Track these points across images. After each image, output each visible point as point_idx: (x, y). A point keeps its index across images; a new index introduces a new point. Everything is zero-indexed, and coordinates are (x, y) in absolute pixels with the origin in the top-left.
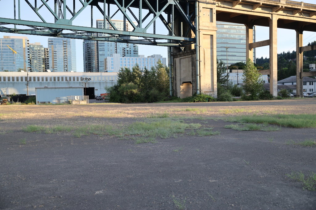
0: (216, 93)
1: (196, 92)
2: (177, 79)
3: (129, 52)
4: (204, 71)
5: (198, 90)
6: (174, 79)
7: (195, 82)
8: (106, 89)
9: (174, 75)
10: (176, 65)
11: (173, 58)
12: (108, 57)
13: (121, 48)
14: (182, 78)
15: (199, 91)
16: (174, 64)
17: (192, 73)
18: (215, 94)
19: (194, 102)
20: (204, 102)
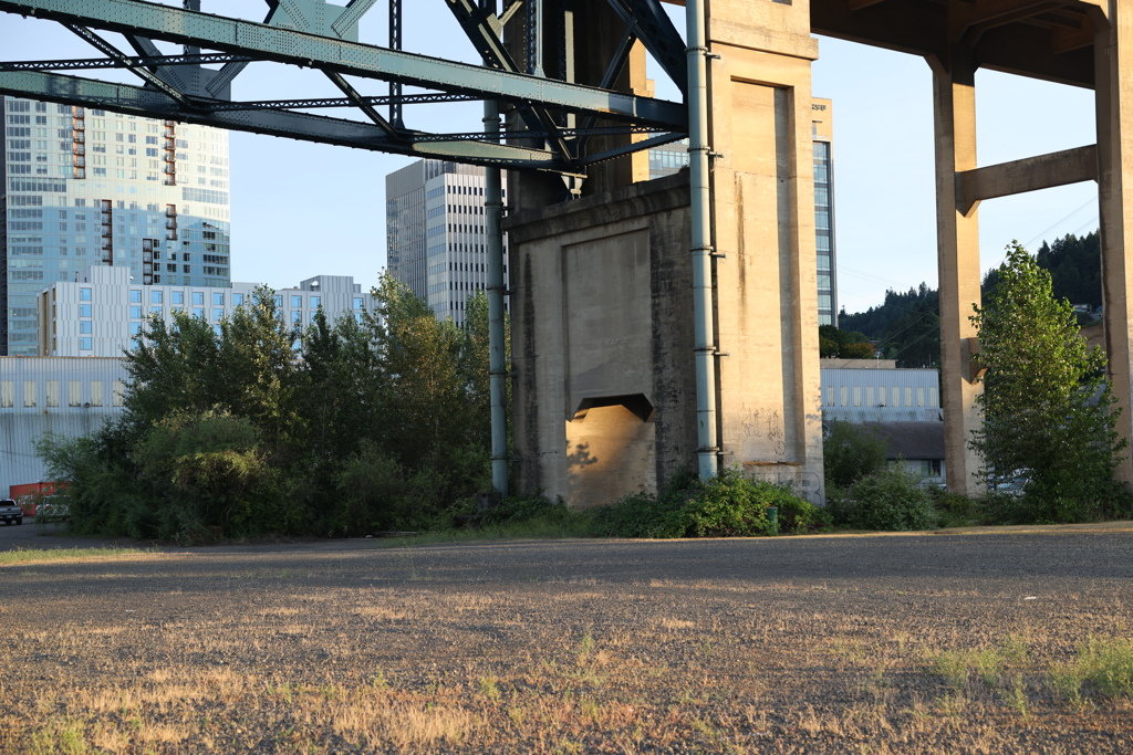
0: (816, 472)
1: (695, 461)
2: (540, 381)
3: (180, 263)
4: (742, 321)
5: (707, 450)
6: (520, 378)
7: (682, 398)
8: (46, 450)
9: (522, 354)
10: (536, 292)
11: (514, 245)
12: (59, 286)
13: (133, 239)
14: (576, 371)
15: (713, 458)
16: (522, 283)
17: (656, 336)
18: (812, 478)
19: (691, 532)
20: (757, 531)
